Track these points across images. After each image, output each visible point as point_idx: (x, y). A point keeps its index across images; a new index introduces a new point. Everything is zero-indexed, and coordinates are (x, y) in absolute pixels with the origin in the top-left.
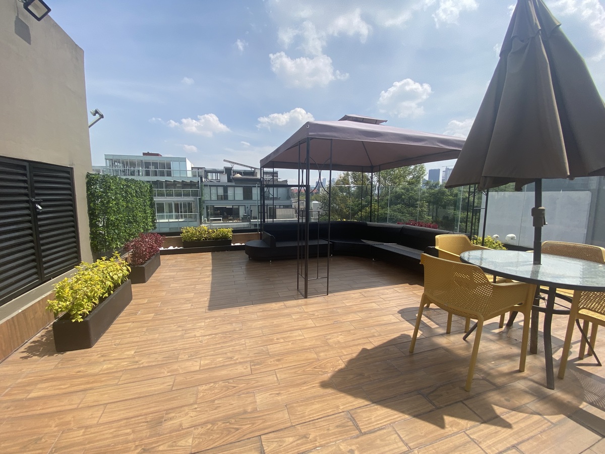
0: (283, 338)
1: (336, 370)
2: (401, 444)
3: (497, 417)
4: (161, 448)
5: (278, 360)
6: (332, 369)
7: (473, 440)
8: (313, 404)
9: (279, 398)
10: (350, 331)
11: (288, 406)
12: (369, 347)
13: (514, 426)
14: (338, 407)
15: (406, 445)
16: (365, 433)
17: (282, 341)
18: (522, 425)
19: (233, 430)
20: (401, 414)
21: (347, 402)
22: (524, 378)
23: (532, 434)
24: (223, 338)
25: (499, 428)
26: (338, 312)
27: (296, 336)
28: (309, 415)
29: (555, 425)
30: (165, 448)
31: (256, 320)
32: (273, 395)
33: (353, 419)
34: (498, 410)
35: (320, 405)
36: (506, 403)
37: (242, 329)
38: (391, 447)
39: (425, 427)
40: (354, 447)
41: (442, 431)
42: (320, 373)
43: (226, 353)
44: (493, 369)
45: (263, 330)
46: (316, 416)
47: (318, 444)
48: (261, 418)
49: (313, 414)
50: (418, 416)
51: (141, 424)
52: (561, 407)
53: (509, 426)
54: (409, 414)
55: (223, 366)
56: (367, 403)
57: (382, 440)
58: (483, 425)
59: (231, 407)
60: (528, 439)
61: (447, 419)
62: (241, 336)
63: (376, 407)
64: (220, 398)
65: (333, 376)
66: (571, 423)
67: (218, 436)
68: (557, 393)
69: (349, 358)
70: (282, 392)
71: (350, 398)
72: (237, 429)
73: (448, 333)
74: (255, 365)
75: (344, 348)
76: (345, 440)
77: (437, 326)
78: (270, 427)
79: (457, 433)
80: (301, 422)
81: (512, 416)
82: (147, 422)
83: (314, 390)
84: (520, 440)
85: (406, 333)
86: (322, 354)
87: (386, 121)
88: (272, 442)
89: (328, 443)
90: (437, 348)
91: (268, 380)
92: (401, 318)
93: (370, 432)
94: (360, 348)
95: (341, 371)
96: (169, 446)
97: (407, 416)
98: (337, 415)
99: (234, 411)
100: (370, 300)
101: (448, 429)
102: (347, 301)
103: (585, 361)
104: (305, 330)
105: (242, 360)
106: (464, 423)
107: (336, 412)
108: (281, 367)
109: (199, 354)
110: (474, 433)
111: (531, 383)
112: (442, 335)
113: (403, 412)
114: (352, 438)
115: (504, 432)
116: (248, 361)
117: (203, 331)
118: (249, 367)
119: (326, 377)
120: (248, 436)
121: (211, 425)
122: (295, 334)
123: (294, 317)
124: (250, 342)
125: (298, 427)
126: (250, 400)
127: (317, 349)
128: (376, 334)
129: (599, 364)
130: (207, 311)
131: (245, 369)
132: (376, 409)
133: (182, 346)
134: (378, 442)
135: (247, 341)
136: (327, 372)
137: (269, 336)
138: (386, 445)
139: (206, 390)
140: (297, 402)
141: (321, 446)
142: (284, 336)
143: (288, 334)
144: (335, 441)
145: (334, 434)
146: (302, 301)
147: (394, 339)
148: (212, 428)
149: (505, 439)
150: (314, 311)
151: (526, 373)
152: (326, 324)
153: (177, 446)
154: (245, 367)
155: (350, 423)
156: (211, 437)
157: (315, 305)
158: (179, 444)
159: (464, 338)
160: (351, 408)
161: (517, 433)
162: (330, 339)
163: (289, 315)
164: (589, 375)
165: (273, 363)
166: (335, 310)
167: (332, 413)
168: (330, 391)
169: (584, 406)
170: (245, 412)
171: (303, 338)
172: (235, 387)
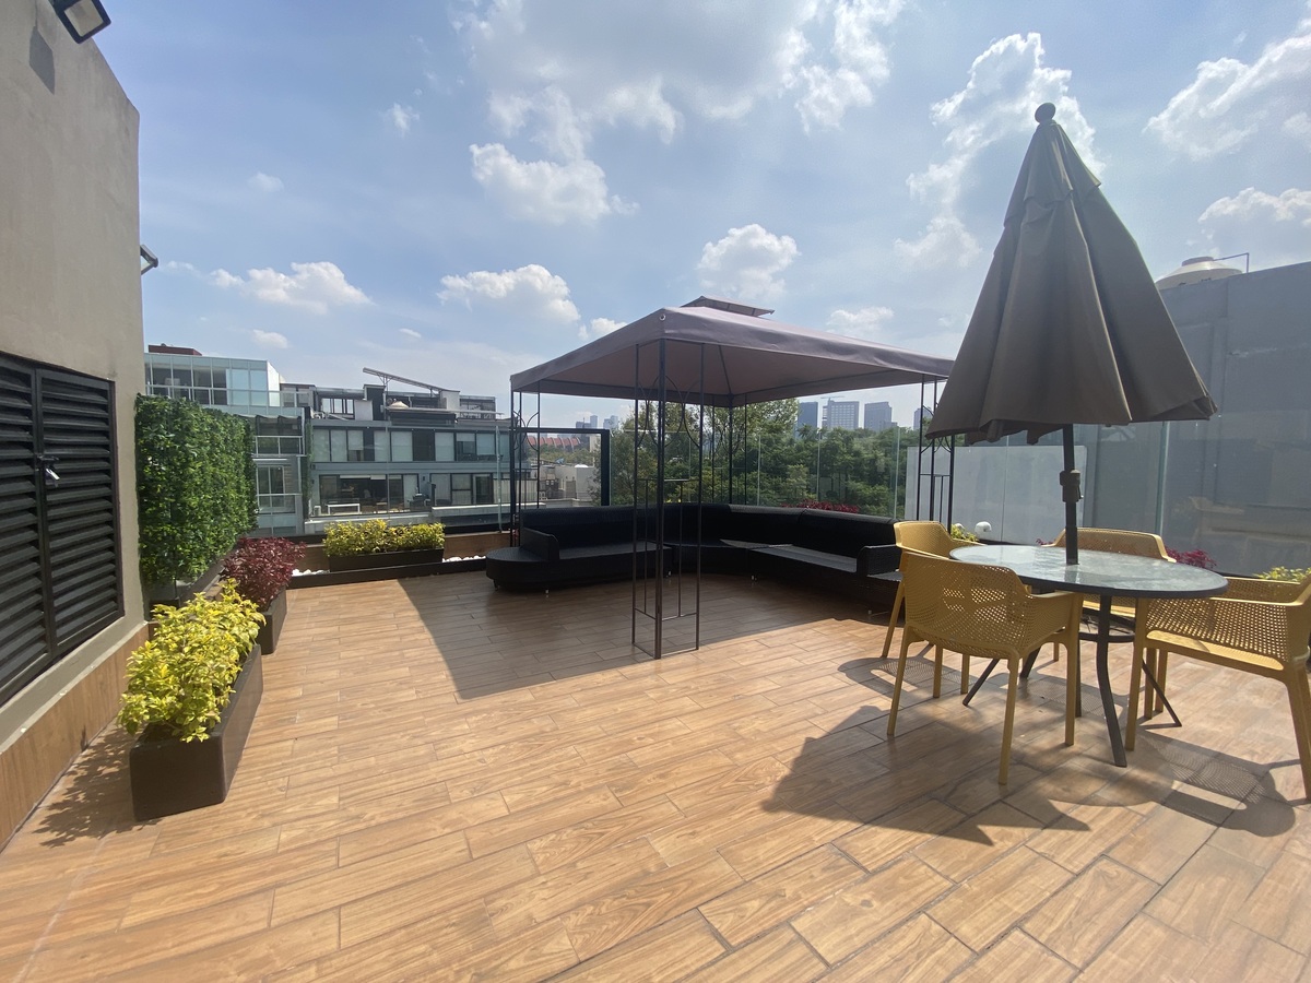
0: (651, 736)
1: (778, 779)
2: (938, 878)
3: (1062, 816)
4: (513, 964)
5: (662, 776)
6: (769, 778)
7: (1040, 854)
8: (764, 840)
9: (699, 840)
10: (769, 710)
11: (723, 852)
12: (817, 734)
13: (1092, 826)
14: (810, 839)
15: (947, 878)
16: (875, 873)
17: (651, 740)
18: (1103, 823)
19: (641, 908)
20: (918, 835)
21: (822, 830)
22: (1078, 755)
23: (1121, 834)
24: (525, 749)
25: (1072, 833)
26: (732, 680)
27: (673, 730)
28: (767, 859)
29: (1147, 817)
30: (522, 964)
31: (577, 708)
32: (683, 838)
33: (845, 854)
34: (1061, 806)
35: (778, 841)
36: (1066, 794)
37: (557, 729)
38: (927, 885)
39: (964, 848)
40: (867, 896)
41: (990, 850)
42: (751, 787)
43: (549, 777)
44: (1025, 746)
45: (603, 726)
46: (780, 859)
47: (805, 903)
48: (681, 879)
49: (773, 857)
50: (945, 833)
51: (445, 931)
52: (1145, 792)
53: (1083, 827)
54: (930, 832)
55: (556, 800)
56: (855, 825)
57: (906, 878)
58: (1047, 832)
59: (612, 869)
60: (1118, 843)
61: (990, 831)
62: (560, 742)
63: (873, 829)
64: (583, 858)
65: (778, 790)
66: (1169, 813)
67: (616, 923)
68: (1132, 771)
69: (790, 757)
70: (698, 829)
71: (824, 823)
72: (648, 905)
73: (936, 696)
74: (620, 790)
75: (774, 740)
76: (847, 889)
77: (914, 688)
78: (707, 890)
79: (1013, 849)
80: (759, 873)
81: (1082, 812)
82: (454, 924)
83: (755, 818)
84: (1107, 845)
85: (867, 703)
86: (738, 756)
87: (772, 312)
88: (724, 913)
89: (822, 898)
90: (931, 723)
91: (662, 813)
92: (847, 679)
93: (882, 869)
94: (802, 738)
95: (786, 780)
96: (527, 958)
97: (929, 836)
98: (814, 852)
99: (623, 876)
100: (780, 652)
101: (999, 845)
102: (738, 657)
103: (1155, 720)
104: (688, 717)
105: (590, 786)
106: (1018, 832)
107: (811, 847)
108: (674, 787)
109: (493, 785)
110: (1039, 844)
111: (1089, 761)
112: (927, 701)
113: (920, 830)
114: (857, 883)
115: (1081, 838)
116: (603, 785)
117: (473, 741)
118: (610, 794)
119: (768, 791)
120: (675, 912)
121: (592, 908)
122: (669, 727)
123: (652, 696)
124: (587, 750)
125: (759, 882)
126: (644, 852)
127: (726, 749)
128: (819, 711)
129: (1178, 724)
130: (459, 700)
131: (605, 800)
132: (876, 833)
133: (443, 774)
134: (902, 881)
135: (581, 749)
136: (763, 786)
137: (620, 735)
138: (917, 884)
139: (545, 847)
140: (735, 842)
141: (812, 904)
142: (651, 731)
143: (656, 728)
144: (833, 893)
145: (824, 882)
146: (650, 666)
147: (853, 717)
148: (597, 911)
149: (1087, 847)
150: (687, 680)
151: (1076, 747)
152: (721, 702)
153: (544, 955)
154: (602, 797)
155: (843, 861)
156: (605, 927)
157: (677, 669)
158: (546, 950)
159: (966, 703)
160: (833, 837)
161: (1099, 836)
162: (740, 728)
163: (640, 693)
164: (1168, 740)
165: (653, 781)
166: (723, 675)
167: (805, 850)
168: (785, 815)
169: (1176, 785)
170: (646, 874)
171: (689, 731)
172: (602, 834)
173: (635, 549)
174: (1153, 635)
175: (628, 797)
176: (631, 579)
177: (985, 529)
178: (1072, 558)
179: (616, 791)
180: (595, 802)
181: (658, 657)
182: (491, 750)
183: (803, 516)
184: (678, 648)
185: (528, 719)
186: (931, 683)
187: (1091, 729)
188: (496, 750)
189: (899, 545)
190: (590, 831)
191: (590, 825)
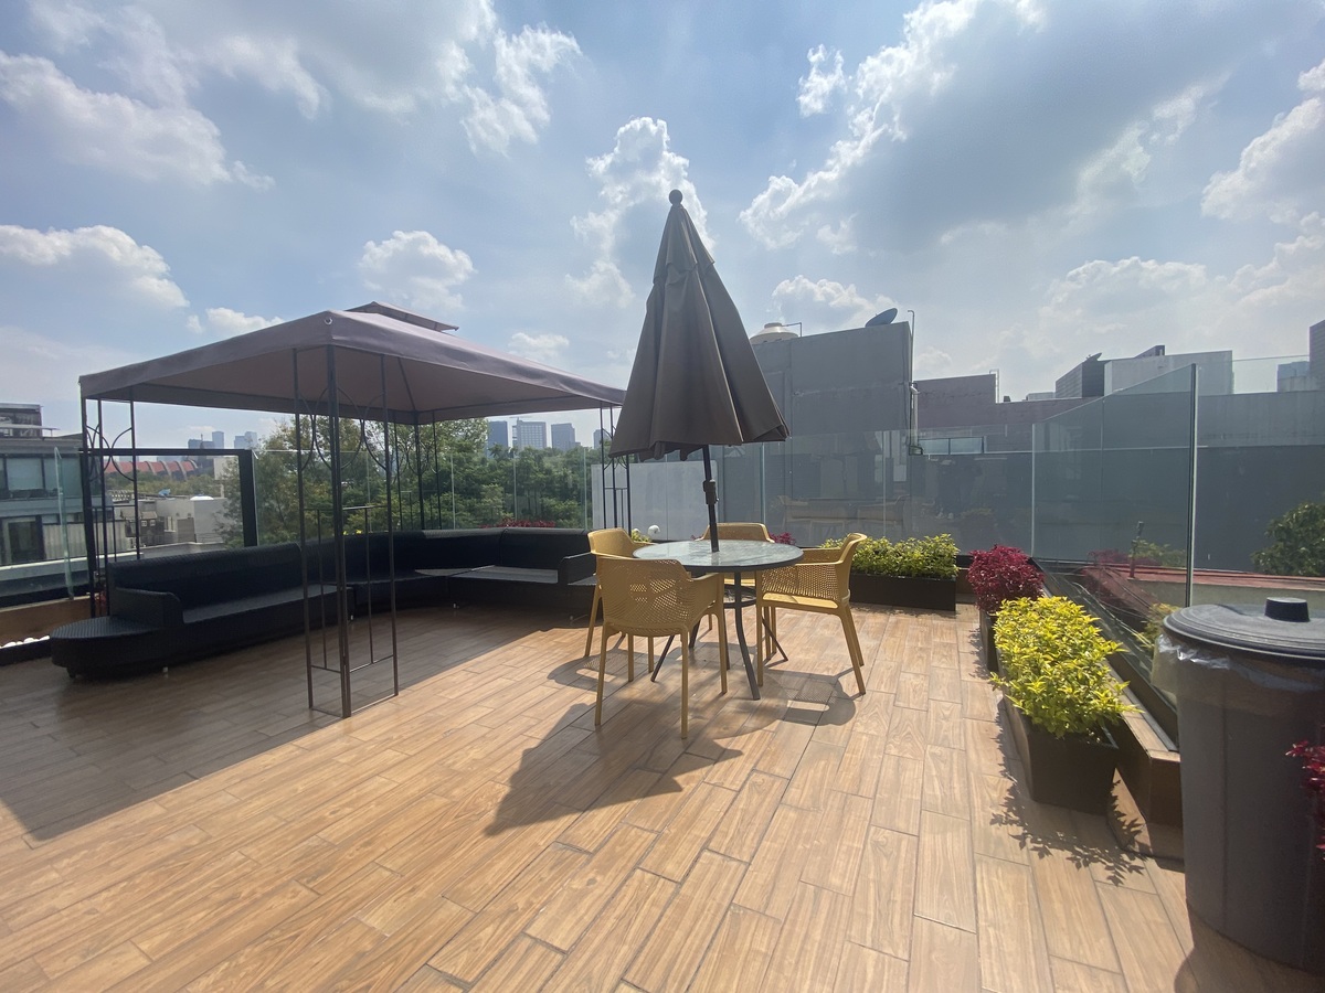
0: (347, 805)
1: (499, 800)
2: (646, 834)
3: (725, 750)
5: (367, 844)
6: (490, 803)
7: (714, 785)
8: (491, 865)
9: (420, 894)
10: (483, 736)
11: (450, 894)
12: (533, 744)
13: (744, 751)
14: (536, 845)
15: (652, 831)
16: (596, 851)
17: (348, 810)
18: (750, 746)
20: (628, 804)
21: (546, 832)
22: (731, 699)
23: (761, 751)
24: (162, 877)
25: (732, 760)
26: (442, 717)
27: (376, 790)
28: (497, 881)
29: (775, 732)
32: (404, 898)
33: (569, 846)
34: (722, 743)
35: (505, 860)
36: (727, 731)
37: (210, 837)
38: (637, 844)
39: (663, 800)
40: (591, 875)
41: (682, 794)
42: (473, 818)
43: (206, 898)
44: (696, 703)
45: (280, 814)
46: (508, 877)
47: (538, 906)
48: (406, 941)
49: (501, 877)
50: (648, 794)
52: (771, 714)
53: (739, 753)
54: (636, 798)
55: (222, 922)
56: (575, 816)
57: (621, 845)
58: (717, 765)
59: (314, 971)
60: (761, 757)
61: (680, 779)
63: (591, 813)
64: (273, 973)
65: (501, 811)
66: (788, 725)
68: (764, 701)
69: (509, 773)
70: (418, 883)
71: (548, 825)
73: (631, 680)
74: (314, 879)
75: (490, 765)
76: (573, 877)
77: (613, 677)
78: (434, 942)
79: (697, 787)
80: (491, 898)
81: (737, 742)
83: (480, 847)
84: (755, 761)
85: (576, 702)
86: (456, 792)
87: (456, 329)
88: (457, 955)
89: (551, 896)
90: (629, 704)
91: (372, 884)
92: (557, 685)
93: (601, 846)
94: (519, 753)
95: (507, 798)
97: (635, 802)
98: (542, 856)
99: (333, 970)
101: (687, 789)
103: (773, 660)
104: (392, 771)
105: (269, 888)
106: (698, 773)
107: (539, 851)
108: (384, 850)
109: (116, 937)
110: (713, 777)
111: (738, 701)
112: (625, 686)
113: (629, 800)
114: (581, 868)
115: (738, 761)
116: (289, 881)
117: (72, 890)
119: (490, 817)
122: (367, 790)
123: (343, 761)
124: (260, 850)
125: (491, 908)
126: (356, 933)
127: (442, 789)
128: (533, 722)
129: (786, 659)
130: (34, 844)
131: (294, 897)
132: (594, 816)
133: (27, 948)
134: (618, 849)
135: (250, 850)
136: (485, 812)
137: (305, 816)
138: (630, 846)
139: (215, 983)
140: (461, 879)
141: (543, 905)
142: (347, 800)
143: (354, 793)
144: (561, 886)
145: (554, 879)
146: (337, 728)
147: (564, 718)
149: (742, 769)
150: (388, 731)
151: (729, 693)
152: (429, 743)
154: (290, 895)
155: (569, 853)
157: (374, 723)
159: (653, 680)
160: (555, 836)
161: (749, 756)
162: (454, 763)
163: (328, 761)
164: (781, 672)
165: (358, 853)
166: (430, 715)
167: (534, 857)
168: (510, 833)
169: (790, 704)
171: (396, 785)
172: (297, 936)
173: (305, 594)
174: (766, 597)
175: (324, 884)
176: (302, 632)
177: (656, 531)
178: (715, 548)
179: (308, 882)
180: (279, 904)
181: (347, 714)
182: (104, 894)
183: (503, 536)
184: (370, 700)
185: (160, 838)
186: (626, 669)
187: (737, 676)
188: (113, 892)
189: (593, 552)
190: (277, 940)
191: (277, 933)
